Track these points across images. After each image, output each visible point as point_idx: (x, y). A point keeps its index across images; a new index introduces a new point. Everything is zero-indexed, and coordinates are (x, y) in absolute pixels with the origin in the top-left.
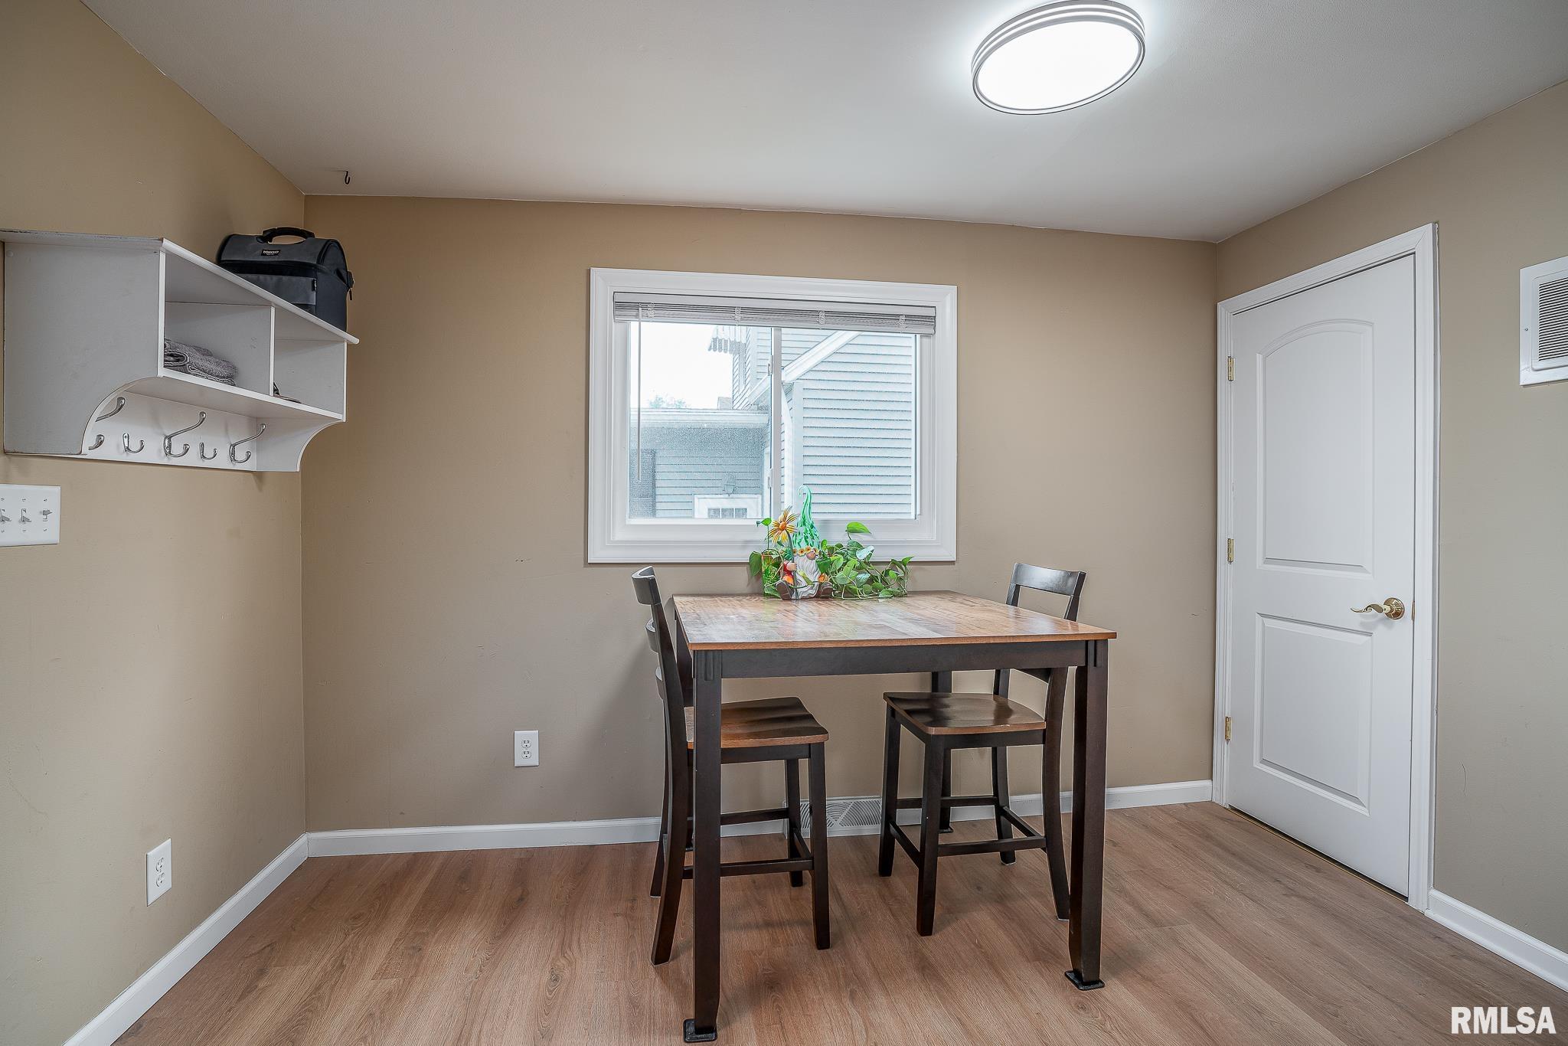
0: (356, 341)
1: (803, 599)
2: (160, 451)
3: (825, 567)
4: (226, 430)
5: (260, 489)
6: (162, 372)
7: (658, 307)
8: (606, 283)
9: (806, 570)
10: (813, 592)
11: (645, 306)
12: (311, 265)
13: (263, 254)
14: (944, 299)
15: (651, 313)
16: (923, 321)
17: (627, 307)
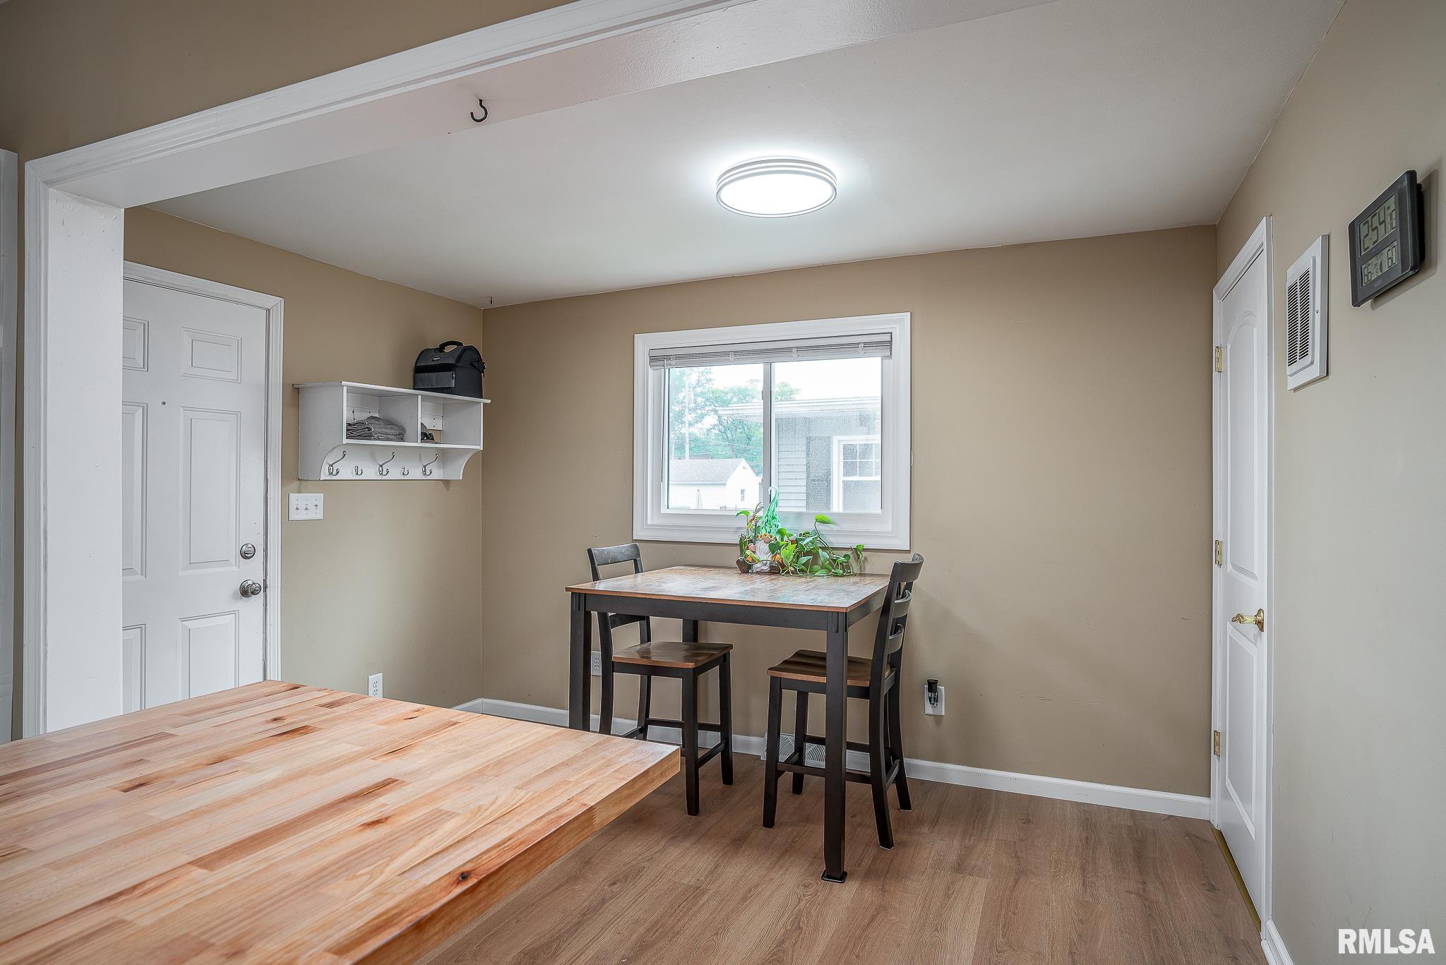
0: (489, 401)
1: (758, 573)
2: (377, 473)
3: (774, 548)
4: (420, 458)
5: (448, 489)
6: (345, 441)
7: (678, 357)
8: (644, 343)
9: (762, 554)
10: (766, 568)
11: (668, 357)
12: (454, 365)
13: (433, 360)
14: (898, 325)
15: (673, 362)
16: (884, 345)
17: (658, 359)
